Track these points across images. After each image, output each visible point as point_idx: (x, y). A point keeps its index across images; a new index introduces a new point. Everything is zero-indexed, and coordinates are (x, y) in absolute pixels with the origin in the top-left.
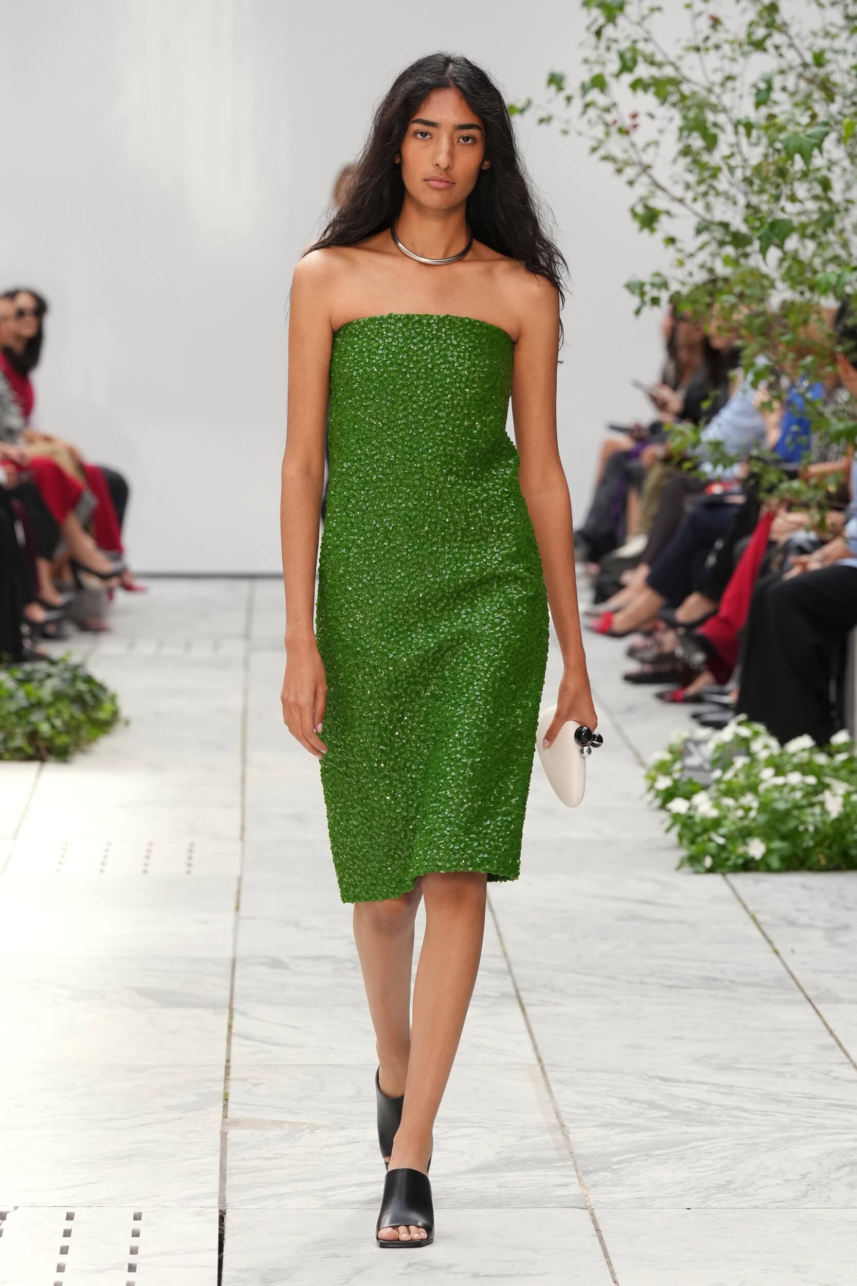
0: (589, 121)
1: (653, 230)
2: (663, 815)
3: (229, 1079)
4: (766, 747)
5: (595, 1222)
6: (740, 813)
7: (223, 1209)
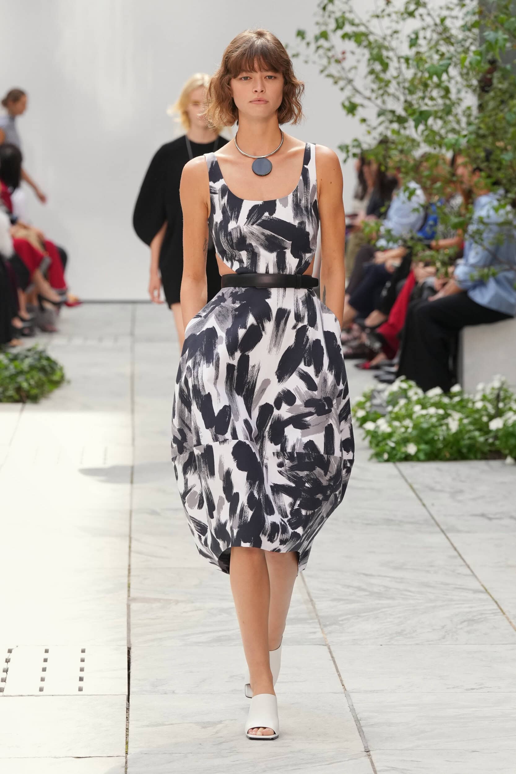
0: (320, 57)
1: (354, 115)
2: (361, 431)
3: (130, 576)
4: (416, 394)
5: (331, 652)
6: (403, 430)
7: (129, 646)
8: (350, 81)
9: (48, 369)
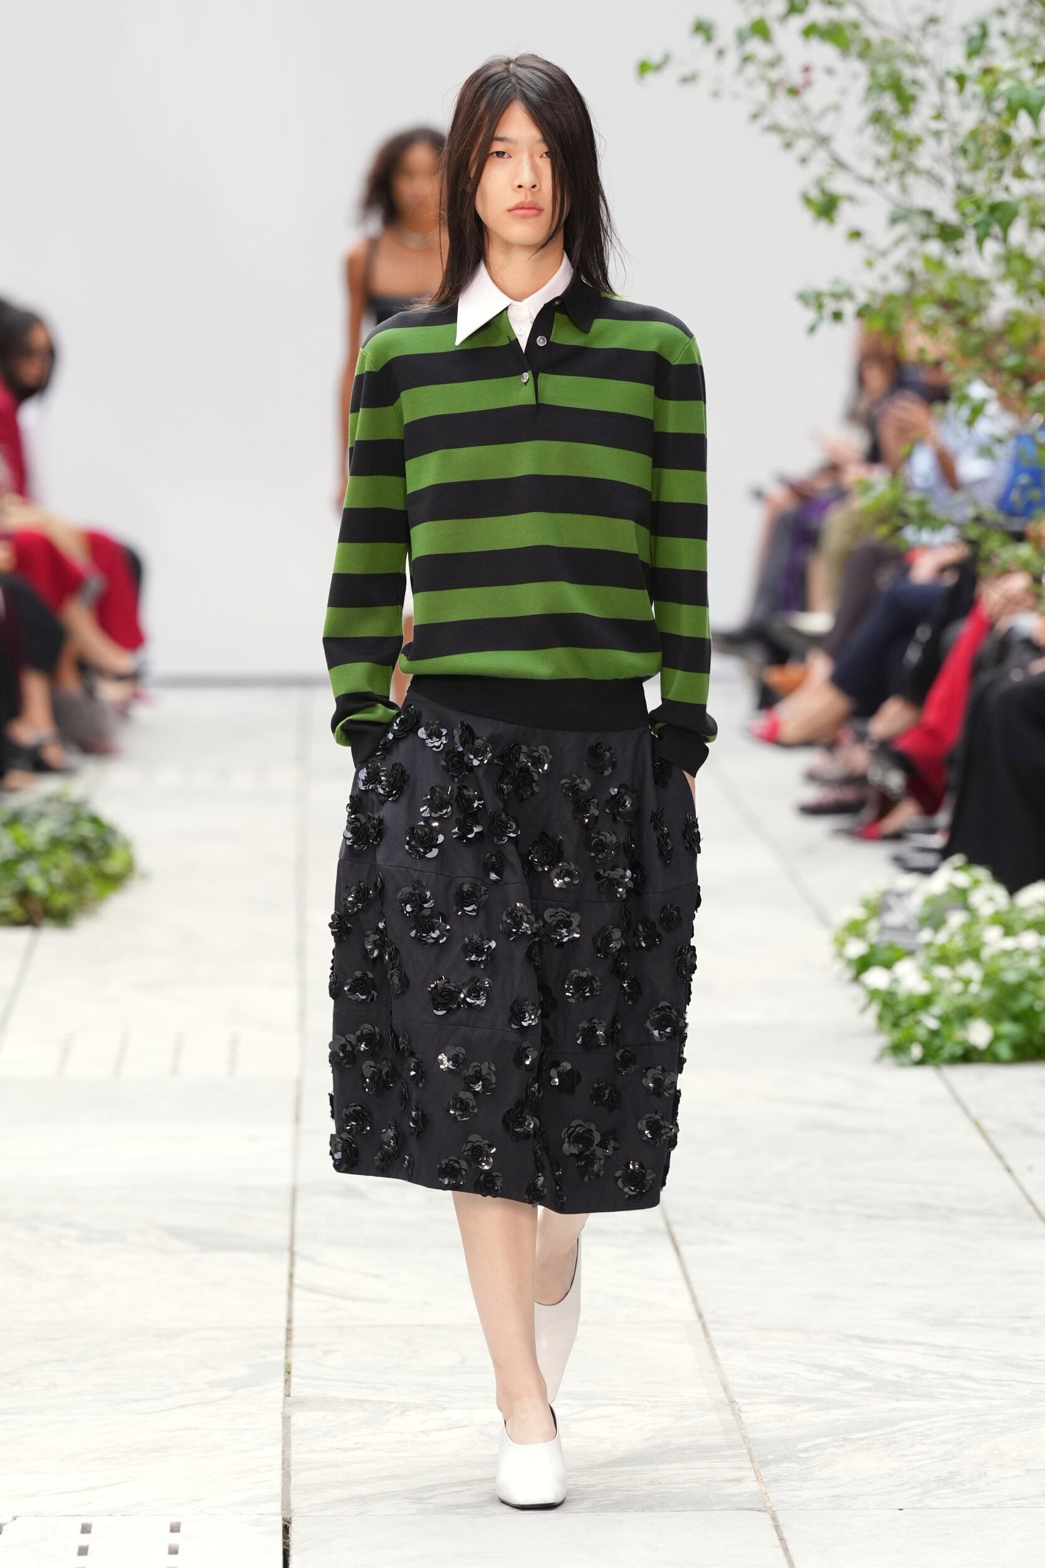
0: (750, 82)
1: (832, 221)
2: (856, 991)
3: (291, 1345)
4: (991, 899)
5: (777, 1528)
6: (957, 987)
7: (288, 1517)
8: (823, 141)
9: (95, 846)
